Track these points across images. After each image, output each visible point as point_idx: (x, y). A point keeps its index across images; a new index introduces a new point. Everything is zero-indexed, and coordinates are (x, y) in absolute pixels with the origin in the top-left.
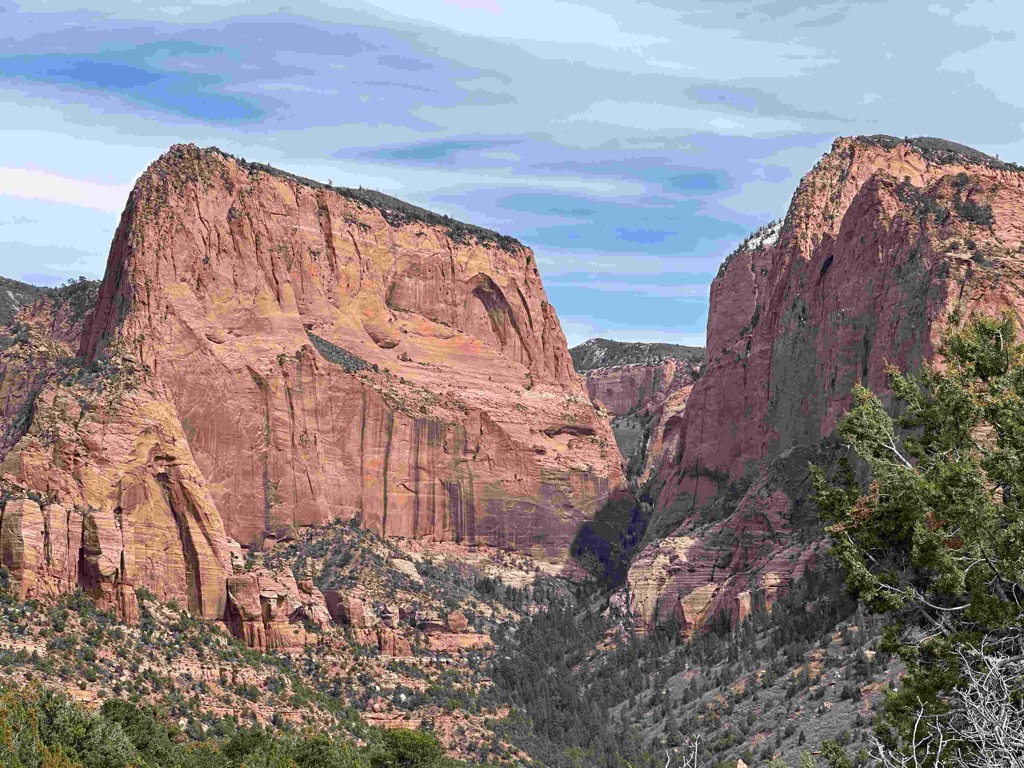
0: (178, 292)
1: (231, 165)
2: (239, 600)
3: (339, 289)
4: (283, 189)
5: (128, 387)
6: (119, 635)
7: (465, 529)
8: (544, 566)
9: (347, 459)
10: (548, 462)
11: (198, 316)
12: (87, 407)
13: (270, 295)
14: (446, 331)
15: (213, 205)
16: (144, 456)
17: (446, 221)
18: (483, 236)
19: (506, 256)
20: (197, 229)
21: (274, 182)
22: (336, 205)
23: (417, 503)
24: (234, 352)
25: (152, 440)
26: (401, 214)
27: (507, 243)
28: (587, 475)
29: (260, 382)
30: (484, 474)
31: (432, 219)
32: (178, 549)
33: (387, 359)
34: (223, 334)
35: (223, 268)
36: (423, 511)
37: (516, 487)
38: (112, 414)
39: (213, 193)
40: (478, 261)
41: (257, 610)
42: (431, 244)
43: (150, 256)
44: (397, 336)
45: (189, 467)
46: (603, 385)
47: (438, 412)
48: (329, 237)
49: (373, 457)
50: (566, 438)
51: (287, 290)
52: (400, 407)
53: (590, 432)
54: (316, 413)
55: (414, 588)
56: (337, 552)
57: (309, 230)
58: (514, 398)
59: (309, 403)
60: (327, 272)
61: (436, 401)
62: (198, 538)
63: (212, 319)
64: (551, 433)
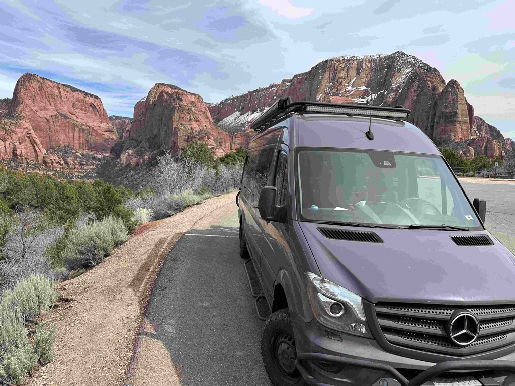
0: (29, 102)
1: (39, 77)
2: (46, 160)
3: (63, 103)
4: (50, 83)
5: (20, 120)
6: (22, 166)
7: (90, 148)
8: (105, 154)
9: (66, 135)
10: (105, 137)
11: (33, 106)
12: (11, 123)
13: (48, 103)
14: (84, 112)
15: (35, 85)
16: (24, 133)
17: (84, 92)
18: (92, 95)
19: (96, 99)
20: (32, 90)
21: (48, 82)
22: (61, 87)
23: (80, 143)
24: (41, 114)
25: (26, 130)
26: (75, 90)
27: (96, 97)
28: (113, 139)
29: (47, 120)
30: (93, 138)
31: (81, 91)
32: (33, 150)
33: (74, 117)
34: (39, 111)
35: (38, 98)
36: (81, 145)
37: (99, 141)
38: (17, 125)
39: (35, 83)
40: (91, 100)
41: (50, 162)
42: (81, 96)
43: (22, 94)
44: (75, 112)
45: (34, 135)
46: (115, 123)
47: (84, 127)
48: (60, 93)
49: (71, 135)
50: (108, 132)
51: (52, 103)
52: (76, 125)
53: (113, 131)
54: (59, 126)
55: (80, 158)
56: (65, 151)
57: (56, 92)
58: (98, 125)
59: (58, 124)
60: (60, 100)
61: (83, 125)
62: (37, 148)
63: (36, 107)
64: (105, 131)
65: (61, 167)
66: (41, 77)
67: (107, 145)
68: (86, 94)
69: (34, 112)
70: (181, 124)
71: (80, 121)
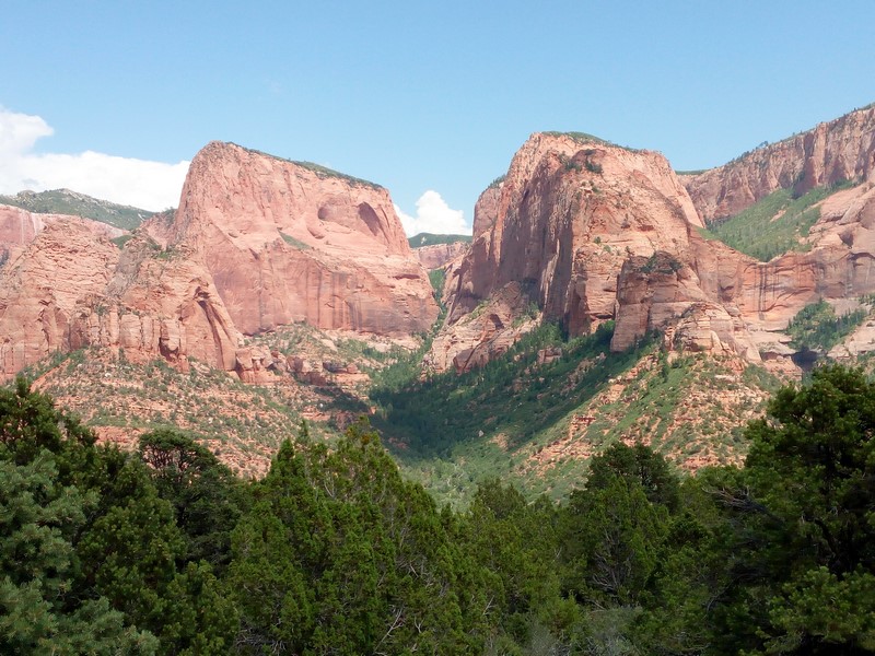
0: (214, 213)
1: (240, 150)
2: (241, 361)
3: (295, 211)
4: (267, 163)
5: (184, 259)
9: (299, 292)
10: (397, 292)
11: (225, 224)
12: (164, 269)
13: (259, 212)
14: (348, 230)
15: (230, 170)
16: (193, 292)
17: (347, 177)
18: (364, 184)
19: (376, 194)
20: (222, 181)
21: (261, 158)
22: (292, 169)
23: (334, 313)
24: (243, 242)
25: (196, 285)
26: (326, 174)
27: (376, 187)
28: (417, 297)
29: (256, 256)
30: (365, 297)
31: (340, 176)
32: (211, 336)
33: (319, 244)
34: (237, 233)
35: (236, 200)
36: (337, 316)
37: (381, 304)
39: (230, 165)
40: (363, 196)
41: (250, 365)
42: (339, 188)
43: (200, 195)
44: (323, 233)
45: (215, 297)
46: (426, 255)
47: (343, 269)
48: (289, 185)
49: (313, 292)
50: (405, 280)
51: (268, 211)
52: (325, 267)
53: (417, 277)
54: (284, 270)
55: (332, 353)
56: (295, 337)
57: (279, 182)
58: (381, 262)
59: (280, 266)
60: (288, 202)
61: (342, 263)
62: (220, 332)
63: (231, 226)
64: (398, 278)
65: (278, 378)
66: (245, 149)
67: (400, 315)
68: (352, 182)
69: (226, 239)
70: (598, 241)
71: (334, 252)
